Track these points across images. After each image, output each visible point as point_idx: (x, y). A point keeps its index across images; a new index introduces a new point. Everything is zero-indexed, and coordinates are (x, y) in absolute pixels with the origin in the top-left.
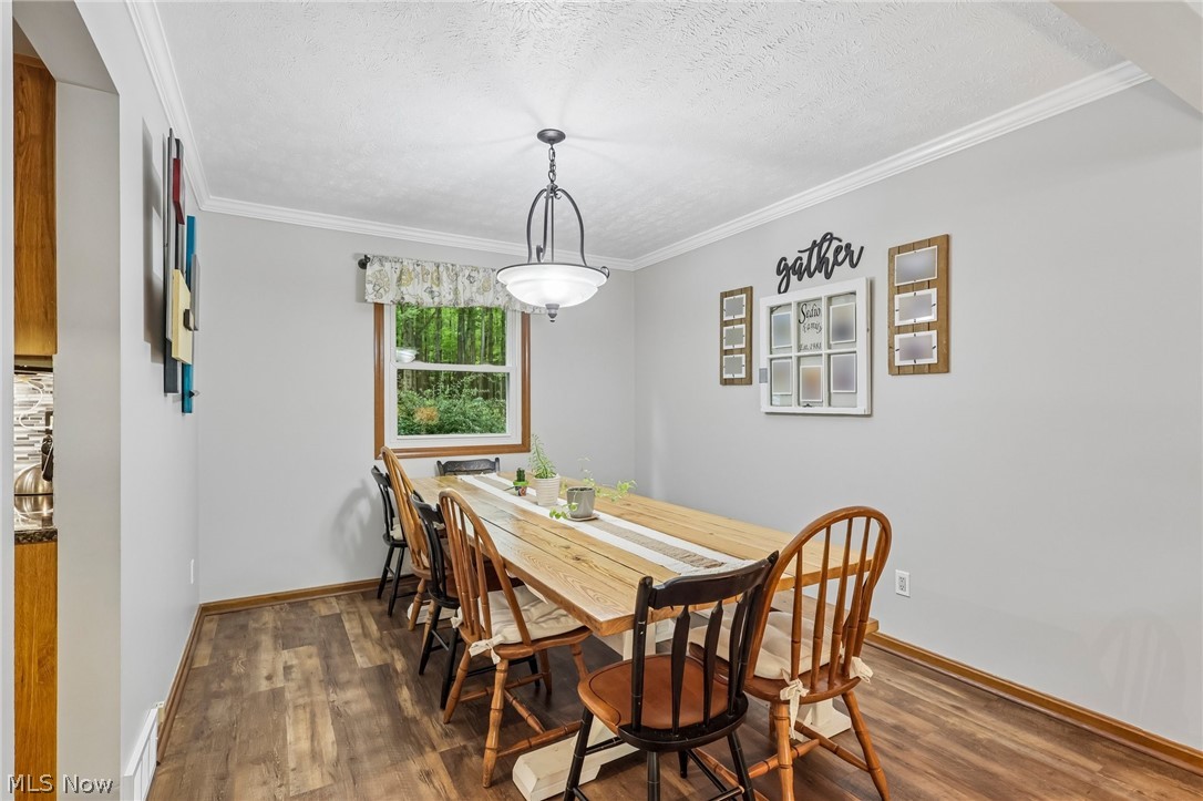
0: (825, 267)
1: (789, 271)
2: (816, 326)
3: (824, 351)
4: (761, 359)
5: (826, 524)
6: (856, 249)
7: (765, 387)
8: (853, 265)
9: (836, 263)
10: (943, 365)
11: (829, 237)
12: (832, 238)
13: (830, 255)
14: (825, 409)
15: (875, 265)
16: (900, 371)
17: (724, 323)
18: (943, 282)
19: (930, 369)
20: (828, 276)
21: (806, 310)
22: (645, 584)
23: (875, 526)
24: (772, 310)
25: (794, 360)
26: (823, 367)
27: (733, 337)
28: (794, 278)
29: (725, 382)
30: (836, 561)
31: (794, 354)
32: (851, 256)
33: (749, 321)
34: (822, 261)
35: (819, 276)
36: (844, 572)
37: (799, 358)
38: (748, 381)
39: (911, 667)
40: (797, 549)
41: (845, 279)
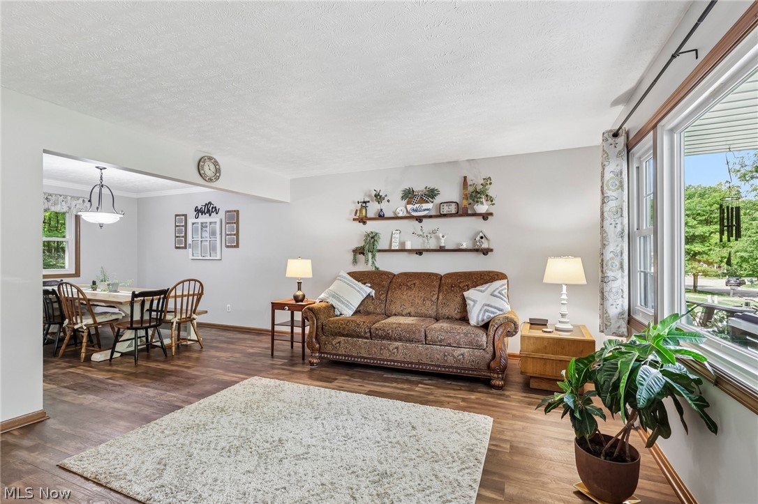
0: (209, 212)
1: (199, 211)
2: (206, 231)
3: (208, 239)
4: (190, 241)
5: (183, 282)
6: (217, 209)
7: (190, 250)
8: (217, 213)
9: (212, 212)
10: (237, 246)
11: (210, 203)
12: (211, 204)
13: (210, 209)
14: (209, 258)
15: (222, 214)
16: (228, 247)
17: (176, 226)
18: (237, 223)
19: (235, 247)
20: (210, 215)
21: (203, 225)
22: (133, 293)
23: (198, 284)
24: (193, 224)
25: (200, 242)
26: (208, 243)
27: (180, 232)
28: (200, 214)
29: (177, 248)
30: (191, 292)
31: (200, 239)
32: (216, 211)
33: (186, 226)
34: (208, 209)
35: (208, 215)
36: (194, 295)
37: (201, 241)
38: (185, 247)
39: (228, 330)
40: (175, 287)
41: (215, 218)
